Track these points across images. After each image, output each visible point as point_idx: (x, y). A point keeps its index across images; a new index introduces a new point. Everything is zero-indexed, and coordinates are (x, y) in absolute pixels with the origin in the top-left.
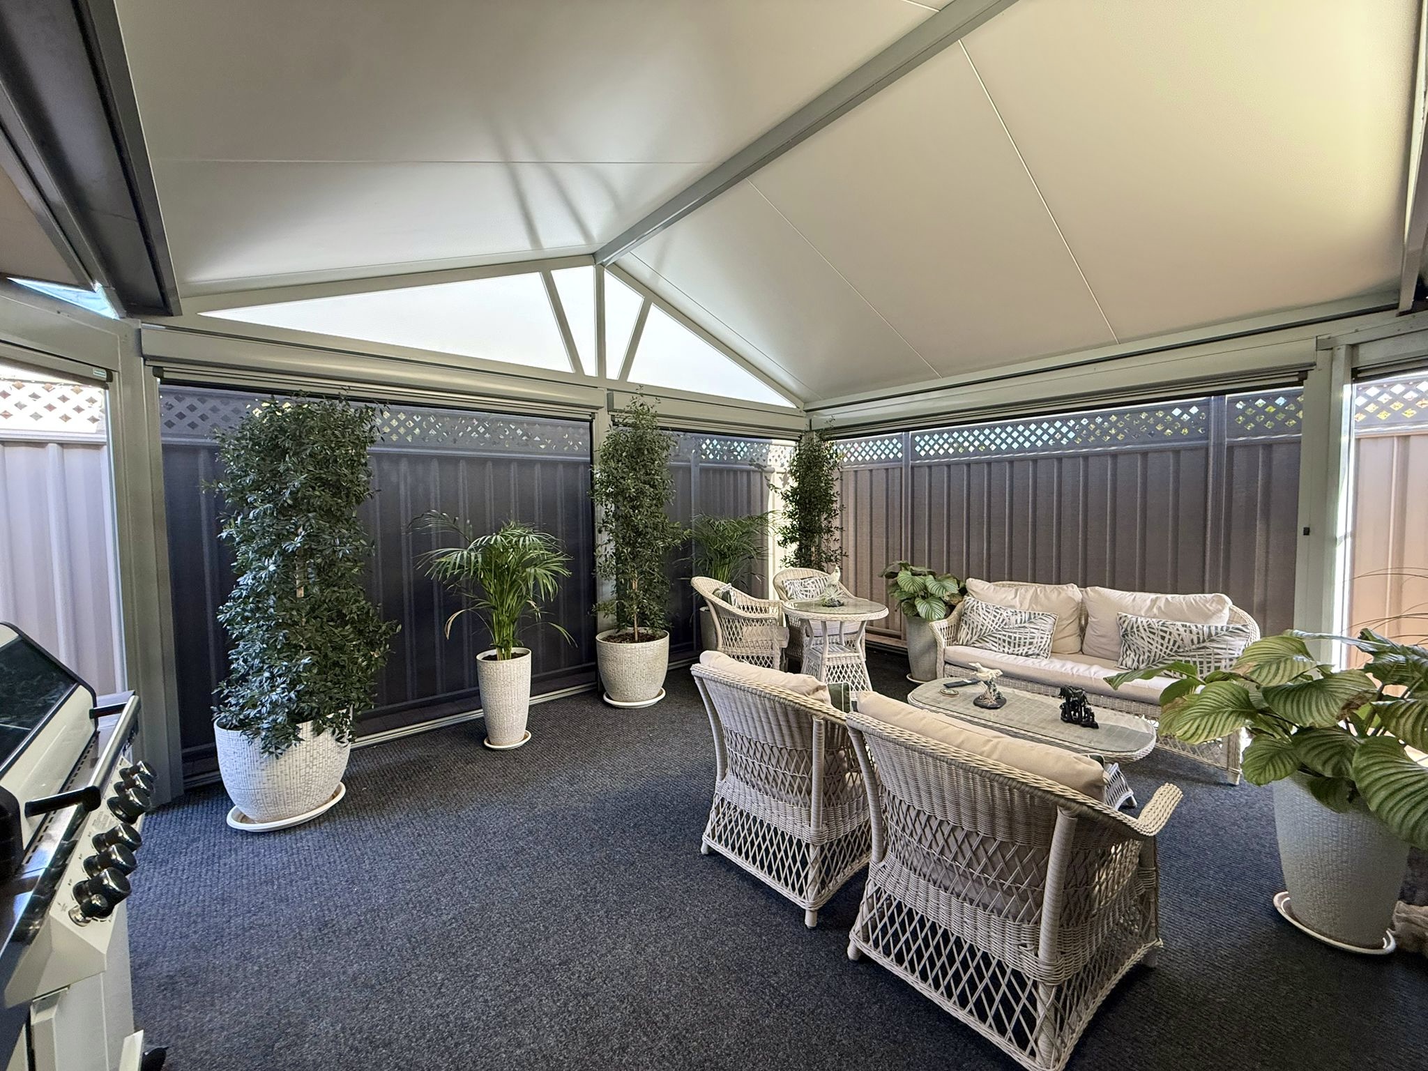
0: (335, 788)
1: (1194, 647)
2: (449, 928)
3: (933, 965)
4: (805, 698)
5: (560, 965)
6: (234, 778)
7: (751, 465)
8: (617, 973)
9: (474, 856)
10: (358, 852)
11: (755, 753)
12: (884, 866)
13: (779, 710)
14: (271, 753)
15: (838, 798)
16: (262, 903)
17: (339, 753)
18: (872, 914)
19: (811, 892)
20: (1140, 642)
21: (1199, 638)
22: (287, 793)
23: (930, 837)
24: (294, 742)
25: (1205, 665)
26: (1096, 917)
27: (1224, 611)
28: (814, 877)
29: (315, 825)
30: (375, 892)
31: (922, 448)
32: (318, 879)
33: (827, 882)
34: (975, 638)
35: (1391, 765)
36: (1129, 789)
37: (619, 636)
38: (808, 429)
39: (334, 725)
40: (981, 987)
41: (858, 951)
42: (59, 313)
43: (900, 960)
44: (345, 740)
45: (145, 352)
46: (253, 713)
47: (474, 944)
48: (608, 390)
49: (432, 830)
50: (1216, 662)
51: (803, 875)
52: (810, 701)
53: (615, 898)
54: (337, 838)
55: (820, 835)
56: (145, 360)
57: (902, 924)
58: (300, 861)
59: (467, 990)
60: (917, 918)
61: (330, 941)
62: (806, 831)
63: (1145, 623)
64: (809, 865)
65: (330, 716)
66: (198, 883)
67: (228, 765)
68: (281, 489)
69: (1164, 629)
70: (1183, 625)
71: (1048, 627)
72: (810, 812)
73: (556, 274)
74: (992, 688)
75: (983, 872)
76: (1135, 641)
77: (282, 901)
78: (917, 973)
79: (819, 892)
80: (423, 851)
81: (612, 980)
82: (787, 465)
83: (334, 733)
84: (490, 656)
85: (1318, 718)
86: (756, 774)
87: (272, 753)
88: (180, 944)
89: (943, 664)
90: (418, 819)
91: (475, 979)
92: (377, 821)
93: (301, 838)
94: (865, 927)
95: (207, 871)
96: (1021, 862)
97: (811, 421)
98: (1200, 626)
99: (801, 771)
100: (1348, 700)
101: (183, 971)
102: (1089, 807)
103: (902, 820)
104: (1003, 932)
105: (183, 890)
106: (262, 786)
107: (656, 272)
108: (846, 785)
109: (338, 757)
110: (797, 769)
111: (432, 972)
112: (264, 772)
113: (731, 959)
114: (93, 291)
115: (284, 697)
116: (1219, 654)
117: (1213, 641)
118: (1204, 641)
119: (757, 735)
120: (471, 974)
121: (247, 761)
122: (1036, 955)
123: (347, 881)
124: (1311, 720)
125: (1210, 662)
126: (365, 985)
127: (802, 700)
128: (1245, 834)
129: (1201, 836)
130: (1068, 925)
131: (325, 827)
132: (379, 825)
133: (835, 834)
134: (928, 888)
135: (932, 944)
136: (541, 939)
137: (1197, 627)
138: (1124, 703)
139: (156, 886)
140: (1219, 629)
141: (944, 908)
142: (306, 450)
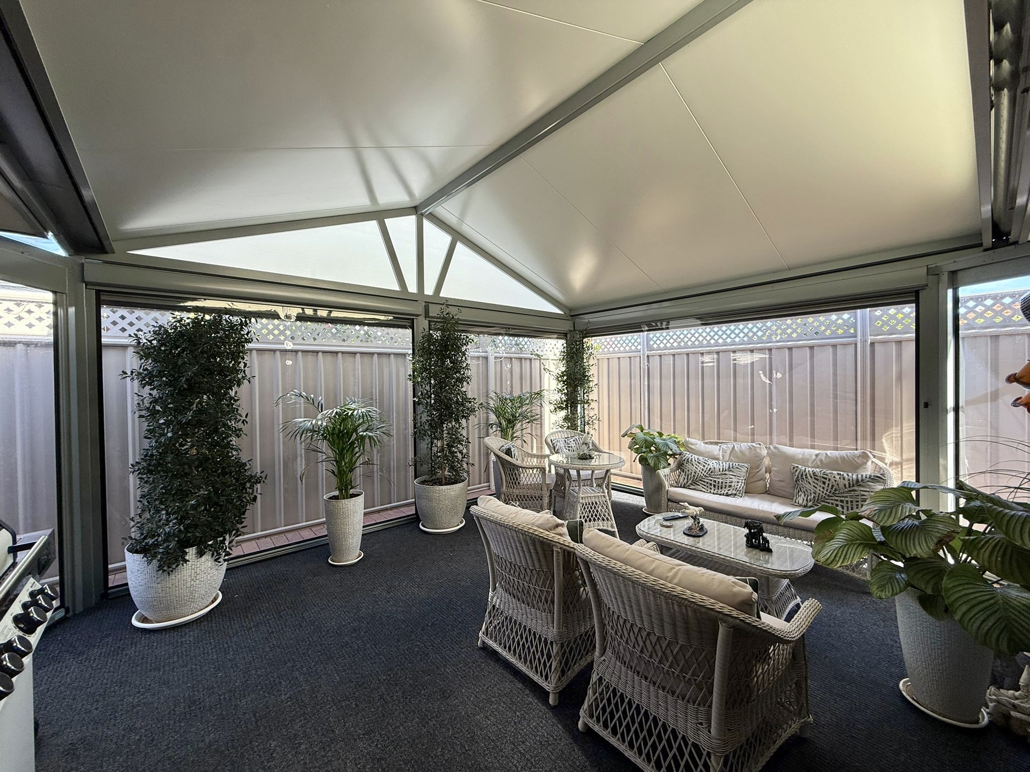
0: (214, 595)
1: (846, 490)
2: (285, 705)
3: (637, 737)
4: (548, 533)
5: (363, 735)
6: (137, 589)
7: (532, 354)
8: (406, 742)
9: (311, 649)
10: (226, 645)
11: (514, 573)
12: (604, 660)
13: (529, 542)
14: (164, 571)
15: (575, 607)
16: (150, 685)
17: (217, 570)
18: (595, 696)
19: (554, 678)
20: (808, 486)
21: (849, 483)
22: (177, 601)
23: (633, 639)
24: (182, 562)
25: (855, 504)
26: (756, 701)
27: (868, 464)
28: (556, 667)
29: (197, 623)
30: (234, 676)
31: (655, 342)
32: (193, 666)
33: (566, 670)
34: (690, 482)
35: (971, 586)
36: (798, 597)
37: (432, 480)
38: (572, 329)
39: (213, 549)
40: (671, 755)
41: (585, 725)
42: (23, 253)
43: (614, 732)
44: (221, 560)
45: (86, 280)
46: (151, 541)
47: (302, 718)
48: (425, 302)
49: (282, 628)
50: (862, 501)
51: (548, 665)
52: (551, 535)
53: (411, 682)
54: (211, 635)
55: (560, 634)
56: (86, 286)
57: (616, 705)
58: (182, 652)
59: (292, 755)
60: (626, 701)
61: (195, 716)
62: (551, 632)
63: (811, 472)
64: (553, 658)
65: (210, 543)
66: (104, 670)
67: (133, 580)
68: (179, 377)
69: (825, 476)
70: (838, 474)
71: (743, 474)
72: (553, 618)
73: (388, 222)
74: (697, 521)
75: (670, 667)
76: (804, 485)
77: (164, 684)
78: (626, 743)
79: (559, 678)
80: (274, 645)
81: (401, 747)
82: (558, 354)
83: (213, 555)
84: (334, 496)
85: (919, 550)
86: (516, 588)
87: (166, 570)
88: (84, 718)
89: (667, 501)
90: (273, 619)
91: (299, 746)
92: (243, 621)
93: (185, 635)
94: (590, 706)
95: (113, 660)
96: (697, 660)
97: (574, 323)
98: (850, 474)
99: (547, 587)
100: (940, 537)
101: (83, 740)
102: (741, 620)
103: (615, 626)
104: (686, 713)
105: (92, 675)
106: (158, 595)
107: (461, 220)
108: (581, 597)
109: (216, 573)
110: (544, 585)
111: (268, 740)
112: (159, 585)
113: (491, 731)
114: (47, 238)
115: (175, 529)
116: (864, 495)
117: (860, 485)
118: (853, 486)
119: (515, 559)
120: (297, 742)
121: (147, 576)
122: (709, 731)
123: (214, 668)
124: (915, 552)
125: (858, 501)
126: (217, 750)
127: (546, 534)
128: (883, 632)
129: (849, 634)
130: (733, 708)
131: (204, 626)
132: (244, 624)
133: (572, 634)
134: (634, 678)
135: (637, 721)
136: (352, 714)
137: (848, 475)
138: (796, 532)
139: (73, 672)
140: (864, 477)
141: (645, 693)
142: (199, 348)
